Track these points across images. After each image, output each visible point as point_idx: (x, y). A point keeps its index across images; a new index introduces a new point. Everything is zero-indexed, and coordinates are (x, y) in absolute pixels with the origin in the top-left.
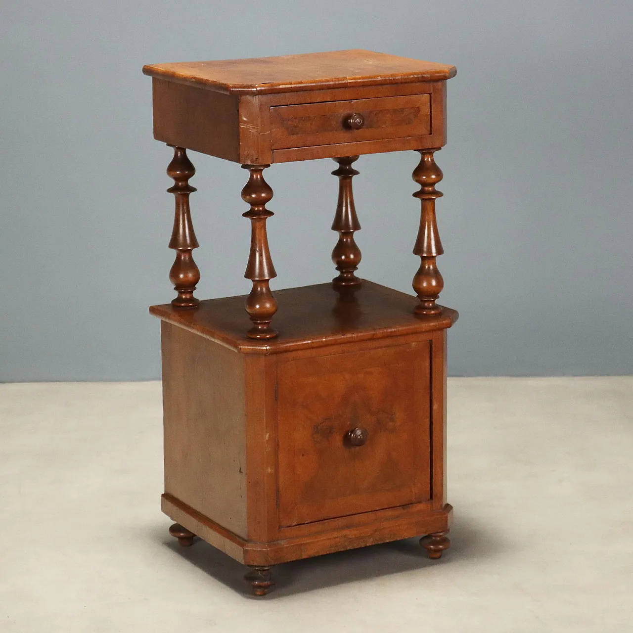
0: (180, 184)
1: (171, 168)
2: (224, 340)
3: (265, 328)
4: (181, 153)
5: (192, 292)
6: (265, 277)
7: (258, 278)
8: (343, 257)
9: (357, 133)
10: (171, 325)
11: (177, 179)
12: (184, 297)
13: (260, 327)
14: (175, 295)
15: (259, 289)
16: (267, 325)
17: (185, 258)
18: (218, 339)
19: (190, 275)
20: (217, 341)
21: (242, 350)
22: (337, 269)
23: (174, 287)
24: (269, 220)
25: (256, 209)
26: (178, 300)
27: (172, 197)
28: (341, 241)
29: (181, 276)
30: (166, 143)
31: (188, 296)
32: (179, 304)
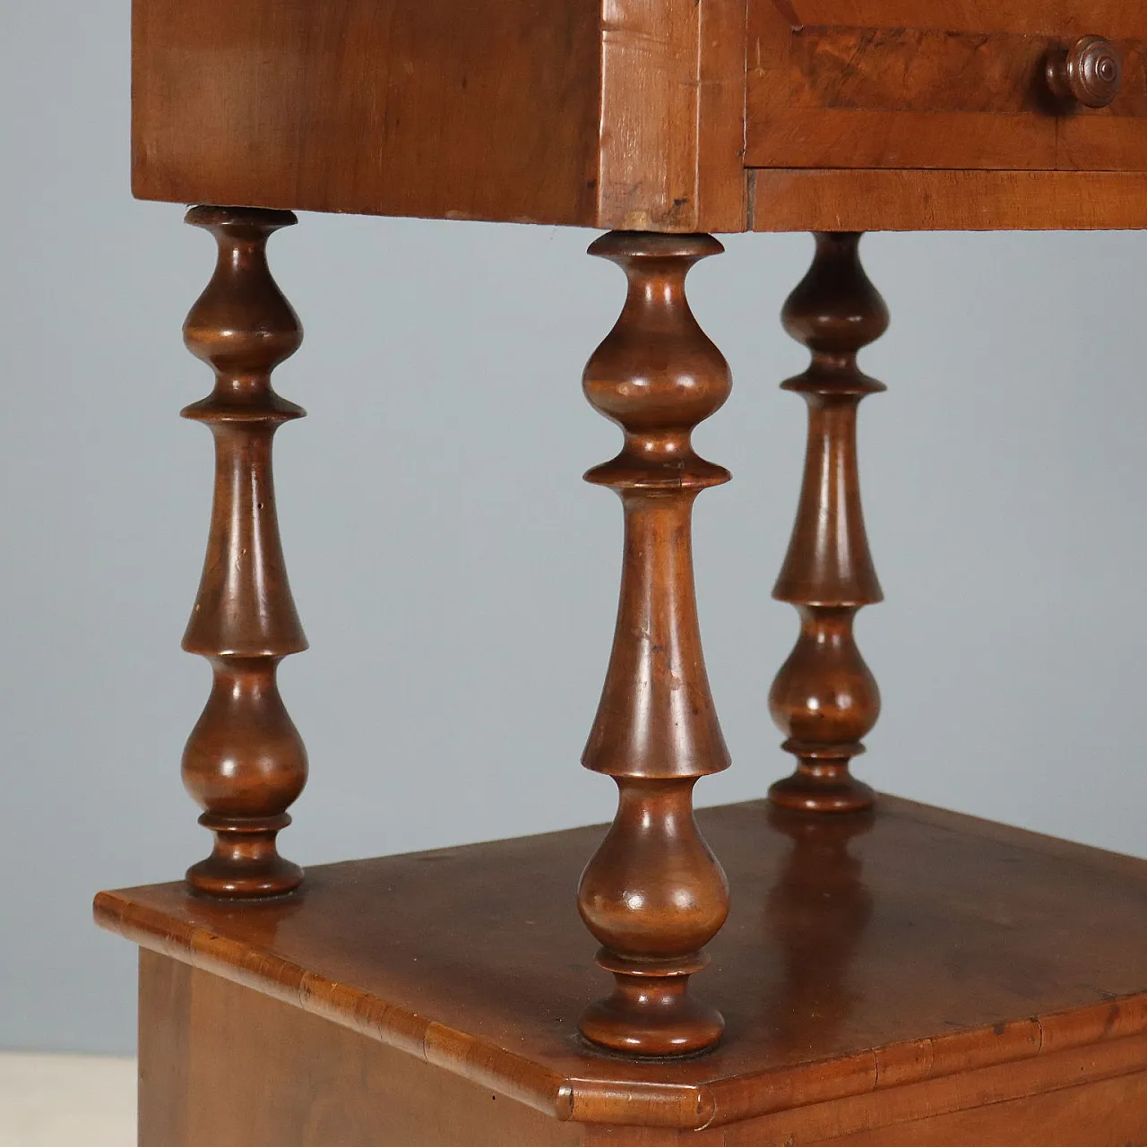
0: (236, 383)
1: (203, 315)
2: (474, 1054)
3: (666, 1000)
4: (243, 254)
5: (271, 836)
6: (675, 768)
7: (642, 769)
8: (813, 704)
9: (1087, 127)
10: (188, 969)
11: (223, 361)
12: (237, 854)
13: (642, 999)
14: (204, 844)
15: (646, 822)
16: (678, 988)
17: (246, 692)
18: (445, 1048)
19: (266, 765)
20: (435, 1058)
21: (579, 1109)
22: (787, 747)
23: (200, 810)
24: (707, 503)
25: (649, 446)
26: (214, 867)
27: (202, 436)
28: (805, 642)
29: (228, 767)
30: (183, 209)
31: (256, 853)
32: (215, 886)
